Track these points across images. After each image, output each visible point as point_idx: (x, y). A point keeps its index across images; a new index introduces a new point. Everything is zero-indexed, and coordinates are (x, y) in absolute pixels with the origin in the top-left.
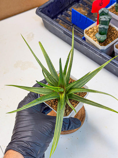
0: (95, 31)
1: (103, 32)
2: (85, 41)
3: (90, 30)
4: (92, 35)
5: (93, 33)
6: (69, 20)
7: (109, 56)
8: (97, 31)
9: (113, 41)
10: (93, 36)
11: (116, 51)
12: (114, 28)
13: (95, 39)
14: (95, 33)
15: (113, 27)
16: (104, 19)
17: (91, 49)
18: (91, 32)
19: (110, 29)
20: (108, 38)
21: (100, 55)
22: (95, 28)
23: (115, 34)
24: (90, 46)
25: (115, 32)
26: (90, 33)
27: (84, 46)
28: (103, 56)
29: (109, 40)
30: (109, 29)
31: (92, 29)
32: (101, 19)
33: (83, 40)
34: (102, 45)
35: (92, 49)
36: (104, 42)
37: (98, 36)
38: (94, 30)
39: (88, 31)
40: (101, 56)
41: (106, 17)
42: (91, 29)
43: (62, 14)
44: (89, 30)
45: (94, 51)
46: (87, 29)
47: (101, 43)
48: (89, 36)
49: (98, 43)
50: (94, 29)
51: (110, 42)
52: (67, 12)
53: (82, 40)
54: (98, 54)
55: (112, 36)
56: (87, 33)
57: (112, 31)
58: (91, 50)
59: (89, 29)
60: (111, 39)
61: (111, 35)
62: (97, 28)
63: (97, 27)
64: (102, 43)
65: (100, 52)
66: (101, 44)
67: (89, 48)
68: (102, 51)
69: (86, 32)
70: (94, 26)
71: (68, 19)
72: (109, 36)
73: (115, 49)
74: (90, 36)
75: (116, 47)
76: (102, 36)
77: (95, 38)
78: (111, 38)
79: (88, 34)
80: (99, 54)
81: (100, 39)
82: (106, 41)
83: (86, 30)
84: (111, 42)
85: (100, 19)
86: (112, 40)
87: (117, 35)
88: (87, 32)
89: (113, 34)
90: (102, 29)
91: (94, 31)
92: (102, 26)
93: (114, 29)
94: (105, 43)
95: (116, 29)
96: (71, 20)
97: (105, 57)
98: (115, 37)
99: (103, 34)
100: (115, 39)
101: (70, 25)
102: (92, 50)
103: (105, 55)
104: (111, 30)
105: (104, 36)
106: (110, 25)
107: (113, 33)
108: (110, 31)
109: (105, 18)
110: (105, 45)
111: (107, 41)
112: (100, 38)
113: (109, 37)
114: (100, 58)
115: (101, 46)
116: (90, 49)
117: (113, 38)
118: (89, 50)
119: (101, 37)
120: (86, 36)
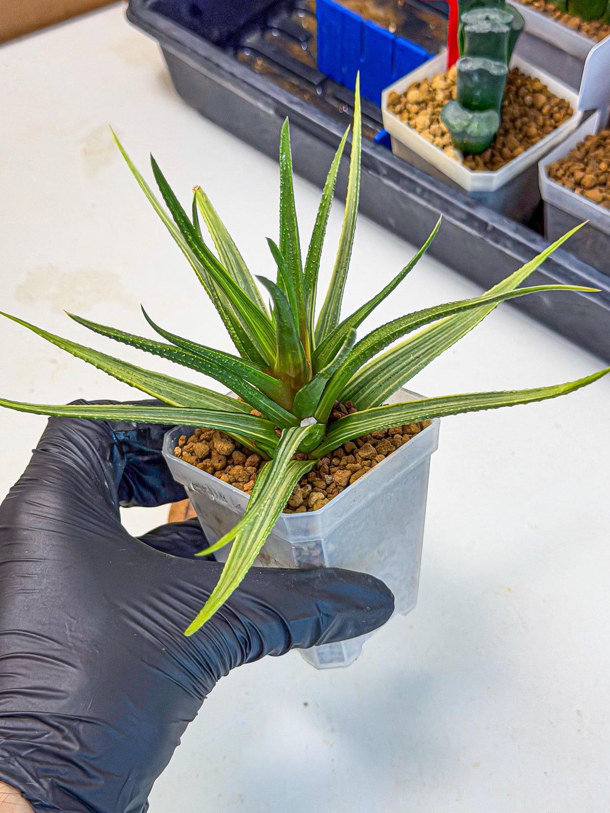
0: (440, 96)
1: (478, 94)
2: (388, 153)
3: (414, 95)
4: (423, 119)
5: (430, 110)
6: (305, 60)
7: (513, 225)
8: (450, 97)
9: (533, 144)
10: (432, 122)
11: (551, 195)
12: (537, 80)
13: (438, 140)
14: (439, 106)
15: (530, 77)
16: (485, 27)
17: (419, 190)
18: (418, 103)
19: (518, 88)
20: (504, 131)
21: (470, 219)
22: (439, 84)
23: (540, 110)
24: (413, 172)
25: (542, 99)
26: (414, 108)
27: (385, 176)
28: (486, 224)
29: (513, 139)
30: (514, 88)
31: (424, 87)
32: (467, 29)
33: (381, 148)
34: (477, 165)
35: (424, 190)
36: (488, 154)
37: (455, 116)
38: (432, 91)
39: (403, 100)
40: (472, 227)
41: (492, 17)
42: (418, 86)
43: (265, 28)
44: (405, 94)
45: (438, 202)
46: (399, 87)
47: (471, 157)
48: (409, 125)
49: (455, 157)
50: (435, 85)
51: (520, 149)
52: (294, 17)
53: (373, 148)
54: (458, 214)
55: (525, 119)
56: (398, 108)
57: (528, 99)
58: (421, 196)
59: (410, 88)
60: (521, 136)
61: (522, 116)
62: (449, 81)
63: (450, 77)
64: (478, 158)
65: (467, 204)
66: (473, 164)
67: (412, 186)
68: (478, 198)
69: (393, 104)
70: (435, 76)
71: (300, 50)
72: (513, 120)
73: (545, 182)
74: (412, 122)
75: (549, 174)
76: (477, 114)
77: (443, 134)
78: (520, 129)
79: (406, 115)
80: (464, 216)
81: (464, 133)
82: (499, 146)
83: (391, 95)
84: (525, 149)
85: (465, 24)
86: (528, 141)
87: (551, 116)
88: (399, 102)
89: (532, 113)
90: (476, 78)
91: (433, 100)
92: (474, 64)
93: (537, 86)
94: (493, 155)
95: (545, 87)
96: (315, 55)
97: (494, 229)
98: (543, 126)
99: (481, 108)
100: (542, 138)
101: (310, 83)
102: (426, 196)
103: (496, 217)
104: (523, 91)
105: (484, 115)
106: (517, 69)
107: (532, 106)
108: (517, 94)
109: (487, 18)
110: (491, 165)
111: (504, 145)
112: (467, 126)
113: (515, 128)
114: (470, 234)
115: (473, 169)
116: (414, 192)
117: (533, 130)
118: (411, 196)
119: (471, 121)
120: (392, 122)
